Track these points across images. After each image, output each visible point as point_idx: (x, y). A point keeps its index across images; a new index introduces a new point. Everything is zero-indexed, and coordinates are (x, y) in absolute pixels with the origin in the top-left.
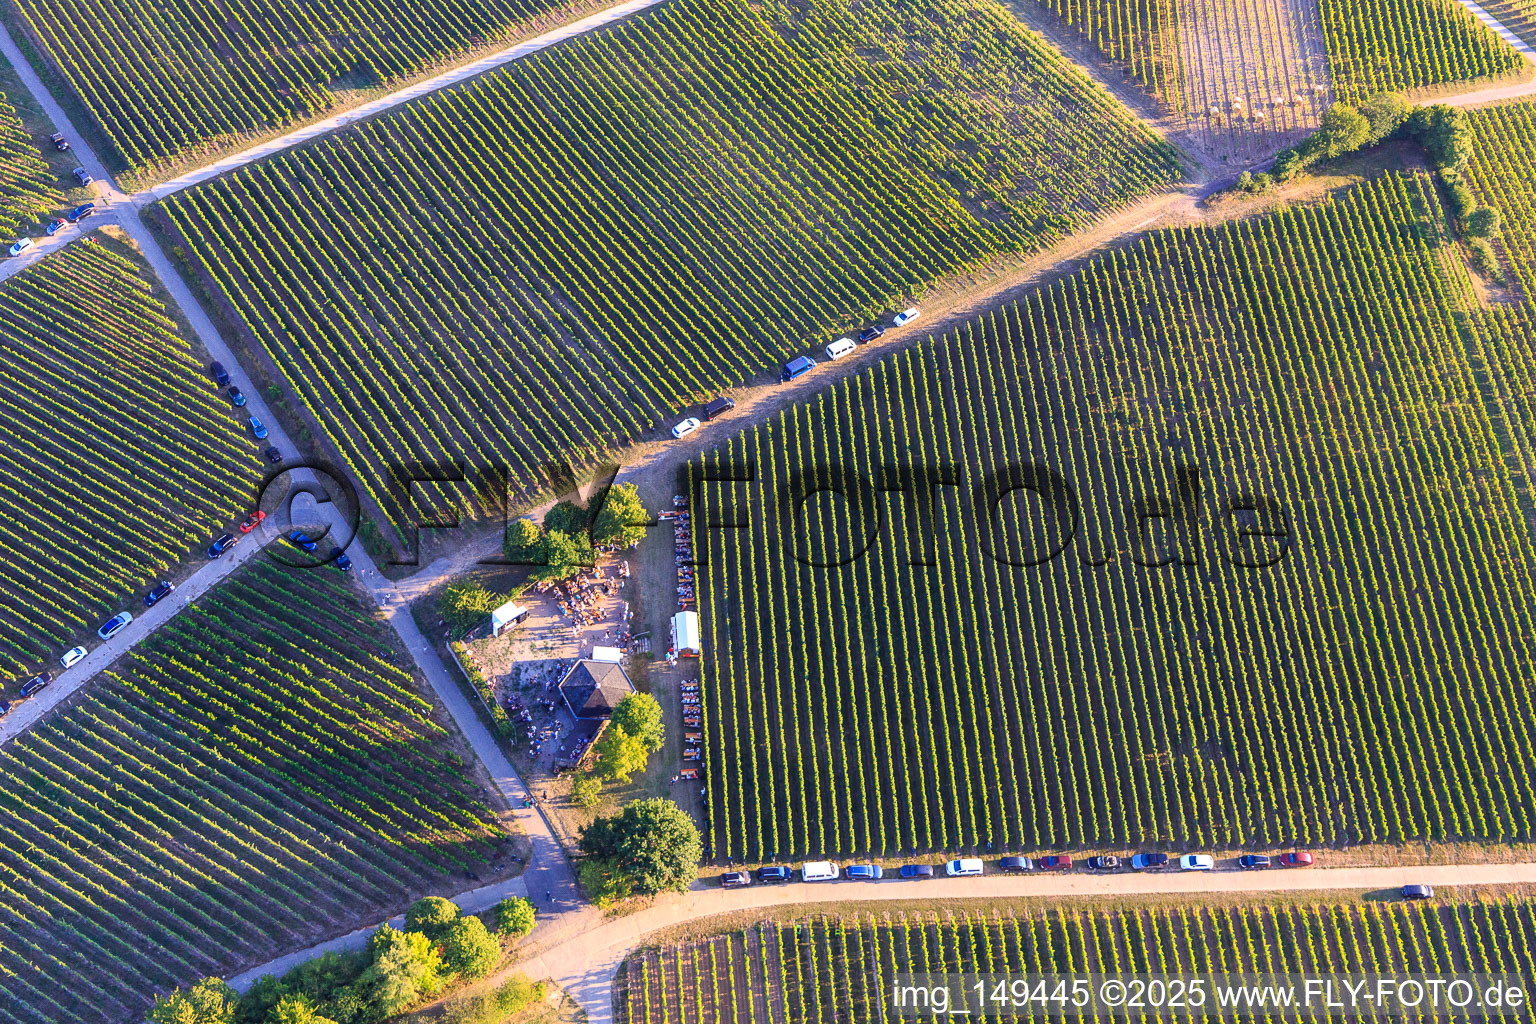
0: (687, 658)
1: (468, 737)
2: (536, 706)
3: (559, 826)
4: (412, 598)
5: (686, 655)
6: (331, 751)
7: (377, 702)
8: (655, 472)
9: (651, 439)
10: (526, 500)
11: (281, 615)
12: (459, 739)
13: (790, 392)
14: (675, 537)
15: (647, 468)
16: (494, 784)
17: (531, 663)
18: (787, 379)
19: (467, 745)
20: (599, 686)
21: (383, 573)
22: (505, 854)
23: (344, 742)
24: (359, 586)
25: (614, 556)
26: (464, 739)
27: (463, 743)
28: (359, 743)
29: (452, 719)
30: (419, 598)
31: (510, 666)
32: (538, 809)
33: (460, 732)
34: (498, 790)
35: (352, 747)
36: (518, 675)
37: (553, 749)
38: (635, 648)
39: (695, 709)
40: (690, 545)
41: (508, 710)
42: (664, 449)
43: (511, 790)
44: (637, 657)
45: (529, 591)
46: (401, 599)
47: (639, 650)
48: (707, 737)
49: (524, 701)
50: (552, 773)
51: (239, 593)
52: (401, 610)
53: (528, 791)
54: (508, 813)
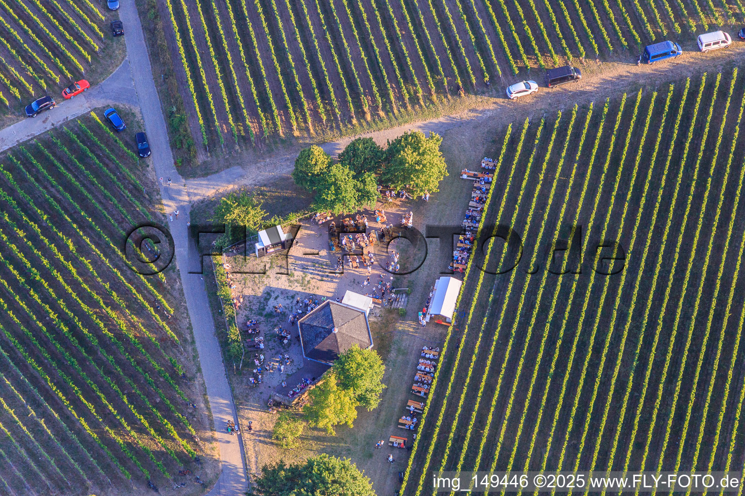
0: (438, 325)
1: (199, 349)
2: (274, 335)
3: (253, 460)
4: (196, 199)
5: (439, 321)
6: (65, 329)
7: (125, 293)
8: (475, 127)
9: (483, 93)
10: (338, 127)
11: (68, 187)
12: (189, 349)
13: (643, 75)
14: (471, 198)
15: (468, 123)
16: (206, 402)
17: (284, 292)
18: (645, 60)
19: (195, 357)
20: (336, 331)
21: (178, 168)
22: (191, 473)
23: (80, 324)
24: (151, 176)
25: (404, 204)
26: (194, 350)
27: (191, 354)
28: (95, 329)
29: (190, 328)
30: (202, 202)
31: (262, 289)
32: (240, 437)
33: (193, 342)
34: (208, 409)
35: (85, 331)
36: (267, 300)
37: (275, 383)
38: (390, 302)
39: (428, 378)
40: (482, 211)
41: (244, 333)
42: (492, 107)
43: (221, 412)
44: (390, 311)
45: (307, 220)
46: (187, 198)
47: (394, 305)
48: (426, 409)
49: (263, 328)
50: (266, 405)
51: (39, 155)
52: (182, 208)
53: (236, 417)
54: (209, 434)
